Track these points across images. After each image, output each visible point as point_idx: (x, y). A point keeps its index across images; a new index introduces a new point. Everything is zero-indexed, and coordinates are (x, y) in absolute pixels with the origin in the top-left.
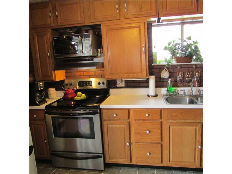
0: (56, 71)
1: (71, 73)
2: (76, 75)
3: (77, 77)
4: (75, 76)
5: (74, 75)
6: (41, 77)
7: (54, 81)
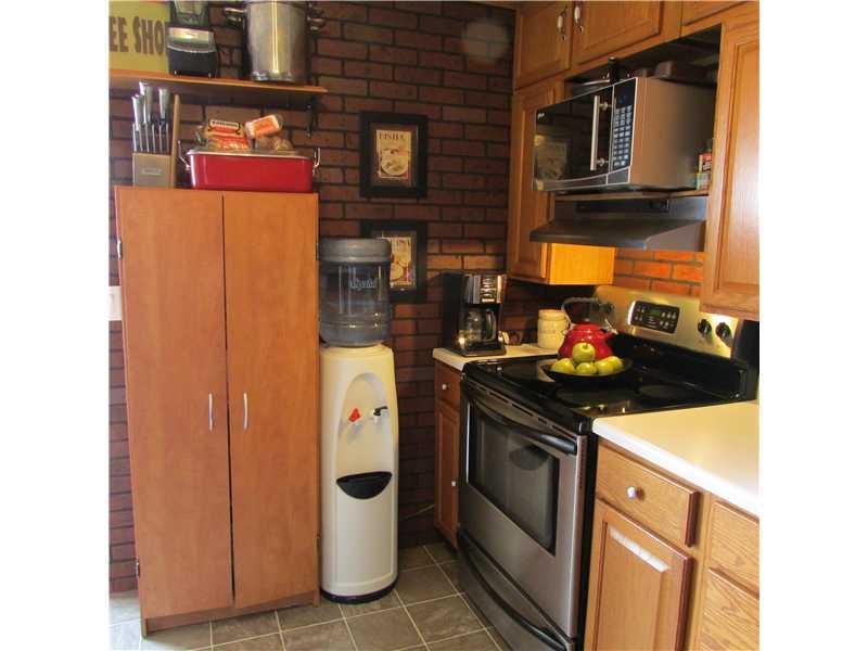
0: (554, 245)
1: (630, 263)
2: (647, 274)
3: (648, 282)
4: (641, 277)
5: (641, 274)
6: (517, 259)
7: (546, 283)
